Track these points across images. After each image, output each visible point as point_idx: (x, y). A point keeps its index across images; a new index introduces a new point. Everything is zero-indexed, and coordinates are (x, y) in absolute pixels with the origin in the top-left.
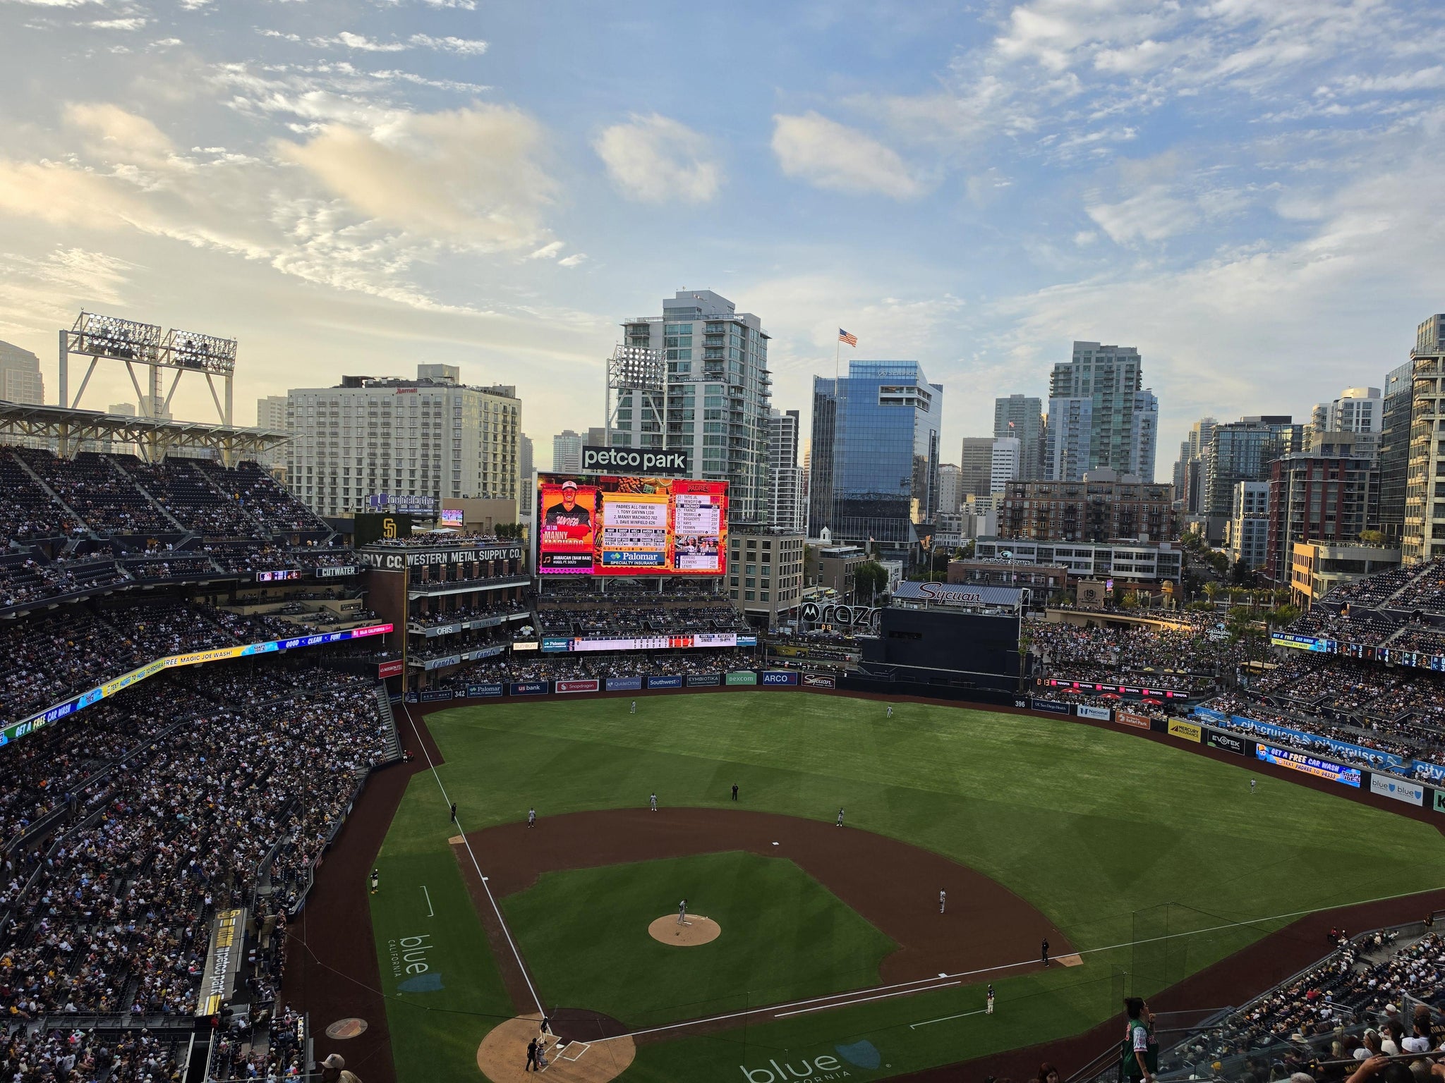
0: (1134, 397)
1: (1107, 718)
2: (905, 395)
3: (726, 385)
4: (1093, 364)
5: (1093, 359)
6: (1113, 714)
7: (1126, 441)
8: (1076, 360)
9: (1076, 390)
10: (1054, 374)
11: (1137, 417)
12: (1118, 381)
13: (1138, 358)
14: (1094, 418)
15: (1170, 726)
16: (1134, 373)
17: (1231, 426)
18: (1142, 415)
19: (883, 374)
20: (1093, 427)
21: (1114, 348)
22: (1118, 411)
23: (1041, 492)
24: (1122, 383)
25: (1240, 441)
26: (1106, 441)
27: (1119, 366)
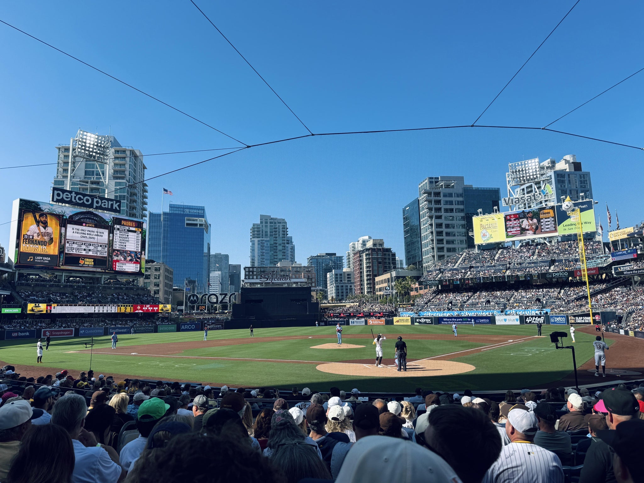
0: (286, 239)
1: (364, 324)
2: (198, 222)
3: (128, 184)
4: (269, 224)
5: (269, 223)
6: (366, 322)
7: (284, 257)
8: (261, 222)
9: (262, 235)
10: (253, 228)
11: (287, 247)
12: (279, 232)
13: (286, 223)
14: (271, 247)
15: (395, 321)
16: (285, 230)
17: (316, 257)
18: (289, 246)
19: (187, 211)
20: (271, 251)
21: (276, 219)
22: (280, 245)
23: (261, 271)
24: (281, 233)
25: (320, 262)
26: (276, 257)
27: (279, 226)
